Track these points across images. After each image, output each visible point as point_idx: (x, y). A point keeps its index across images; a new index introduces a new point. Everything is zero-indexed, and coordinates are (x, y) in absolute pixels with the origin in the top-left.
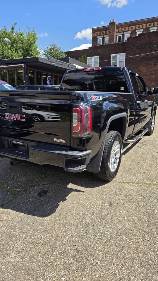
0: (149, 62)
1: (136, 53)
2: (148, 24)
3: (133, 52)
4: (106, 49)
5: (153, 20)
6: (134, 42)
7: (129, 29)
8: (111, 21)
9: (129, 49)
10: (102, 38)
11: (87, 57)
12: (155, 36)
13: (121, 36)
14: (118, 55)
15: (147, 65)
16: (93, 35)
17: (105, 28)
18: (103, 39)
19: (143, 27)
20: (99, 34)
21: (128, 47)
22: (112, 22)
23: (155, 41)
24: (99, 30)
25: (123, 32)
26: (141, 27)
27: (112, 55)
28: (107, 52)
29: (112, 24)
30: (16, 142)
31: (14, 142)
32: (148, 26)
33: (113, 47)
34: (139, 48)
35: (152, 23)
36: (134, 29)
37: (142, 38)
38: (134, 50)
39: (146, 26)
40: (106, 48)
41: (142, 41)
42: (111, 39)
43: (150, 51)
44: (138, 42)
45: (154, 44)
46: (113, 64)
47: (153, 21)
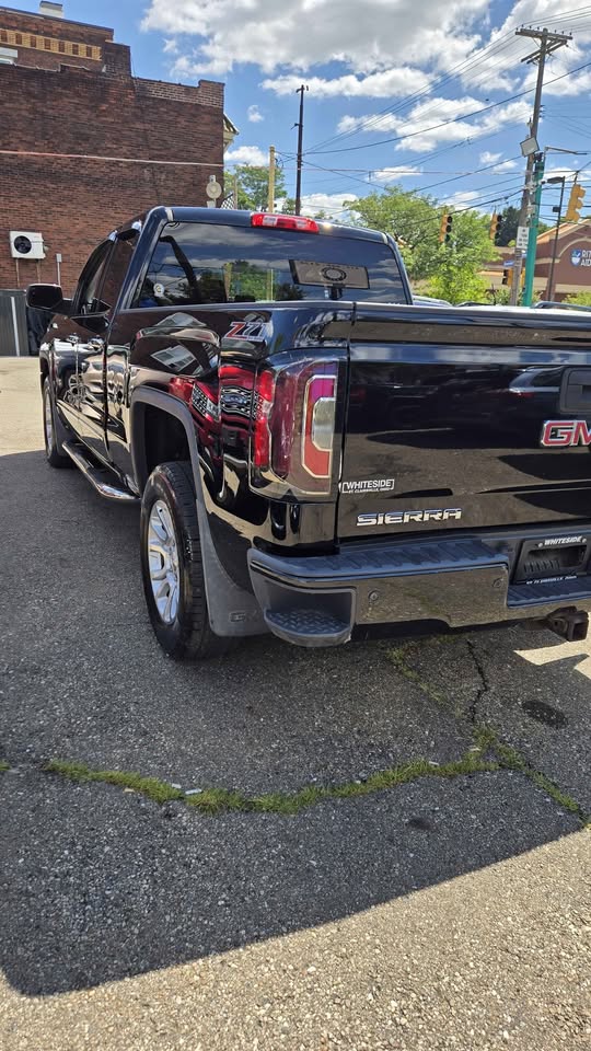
30: (554, 542)
31: (547, 542)
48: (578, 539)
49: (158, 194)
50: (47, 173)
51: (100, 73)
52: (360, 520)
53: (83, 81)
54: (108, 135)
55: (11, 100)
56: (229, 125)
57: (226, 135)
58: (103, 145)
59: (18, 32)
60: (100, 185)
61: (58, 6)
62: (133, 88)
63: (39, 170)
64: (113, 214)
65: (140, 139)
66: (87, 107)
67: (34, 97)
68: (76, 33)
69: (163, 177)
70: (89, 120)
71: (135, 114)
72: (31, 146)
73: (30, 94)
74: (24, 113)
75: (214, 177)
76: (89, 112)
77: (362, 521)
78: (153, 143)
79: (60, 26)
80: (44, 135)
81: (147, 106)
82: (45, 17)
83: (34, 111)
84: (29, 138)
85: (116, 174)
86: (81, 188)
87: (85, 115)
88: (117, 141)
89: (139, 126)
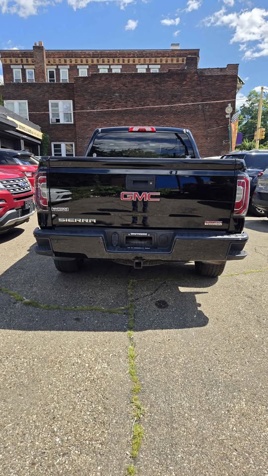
0: (111, 119)
1: (90, 103)
2: (95, 59)
3: (85, 100)
4: (39, 91)
5: (101, 55)
6: (85, 85)
7: (65, 61)
8: (35, 44)
9: (78, 95)
10: (21, 69)
11: (4, 100)
12: (116, 81)
13: (55, 70)
14: (60, 103)
15: (108, 123)
16: (4, 63)
17: (25, 53)
18: (23, 71)
19: (87, 62)
20: (14, 62)
21: (76, 92)
22: (38, 45)
23: (116, 88)
24: (13, 54)
25: (57, 65)
26: (84, 62)
27: (50, 102)
28: (41, 96)
29: (38, 48)
30: (135, 234)
31: (132, 234)
32: (95, 62)
33: (51, 89)
34: (93, 95)
35: (100, 58)
36: (74, 62)
37: (97, 81)
38: (87, 97)
39: (92, 62)
40: (38, 89)
41: (97, 86)
42: (39, 73)
43: (111, 101)
44: (92, 86)
45: (114, 93)
46: (53, 117)
47: (103, 56)
48: (146, 234)
49: (204, 114)
50: (161, 112)
51: (184, 70)
52: (59, 219)
53: (177, 74)
54: (185, 94)
55: (149, 86)
56: (240, 81)
57: (238, 86)
58: (182, 98)
59: (161, 58)
60: (180, 114)
61: (178, 45)
62: (197, 73)
63: (156, 111)
64: (185, 125)
65: (199, 93)
66: (178, 84)
67: (157, 83)
68: (184, 54)
69: (207, 107)
70: (178, 89)
71: (197, 84)
72: (154, 103)
73: (156, 83)
74: (153, 90)
75: (230, 105)
76: (178, 86)
77: (60, 220)
78: (204, 94)
79: (178, 52)
80: (160, 98)
81: (203, 80)
82: (172, 50)
83: (156, 89)
84: (154, 100)
85: (187, 109)
86: (172, 116)
87: (177, 87)
88: (189, 95)
89: (199, 88)
